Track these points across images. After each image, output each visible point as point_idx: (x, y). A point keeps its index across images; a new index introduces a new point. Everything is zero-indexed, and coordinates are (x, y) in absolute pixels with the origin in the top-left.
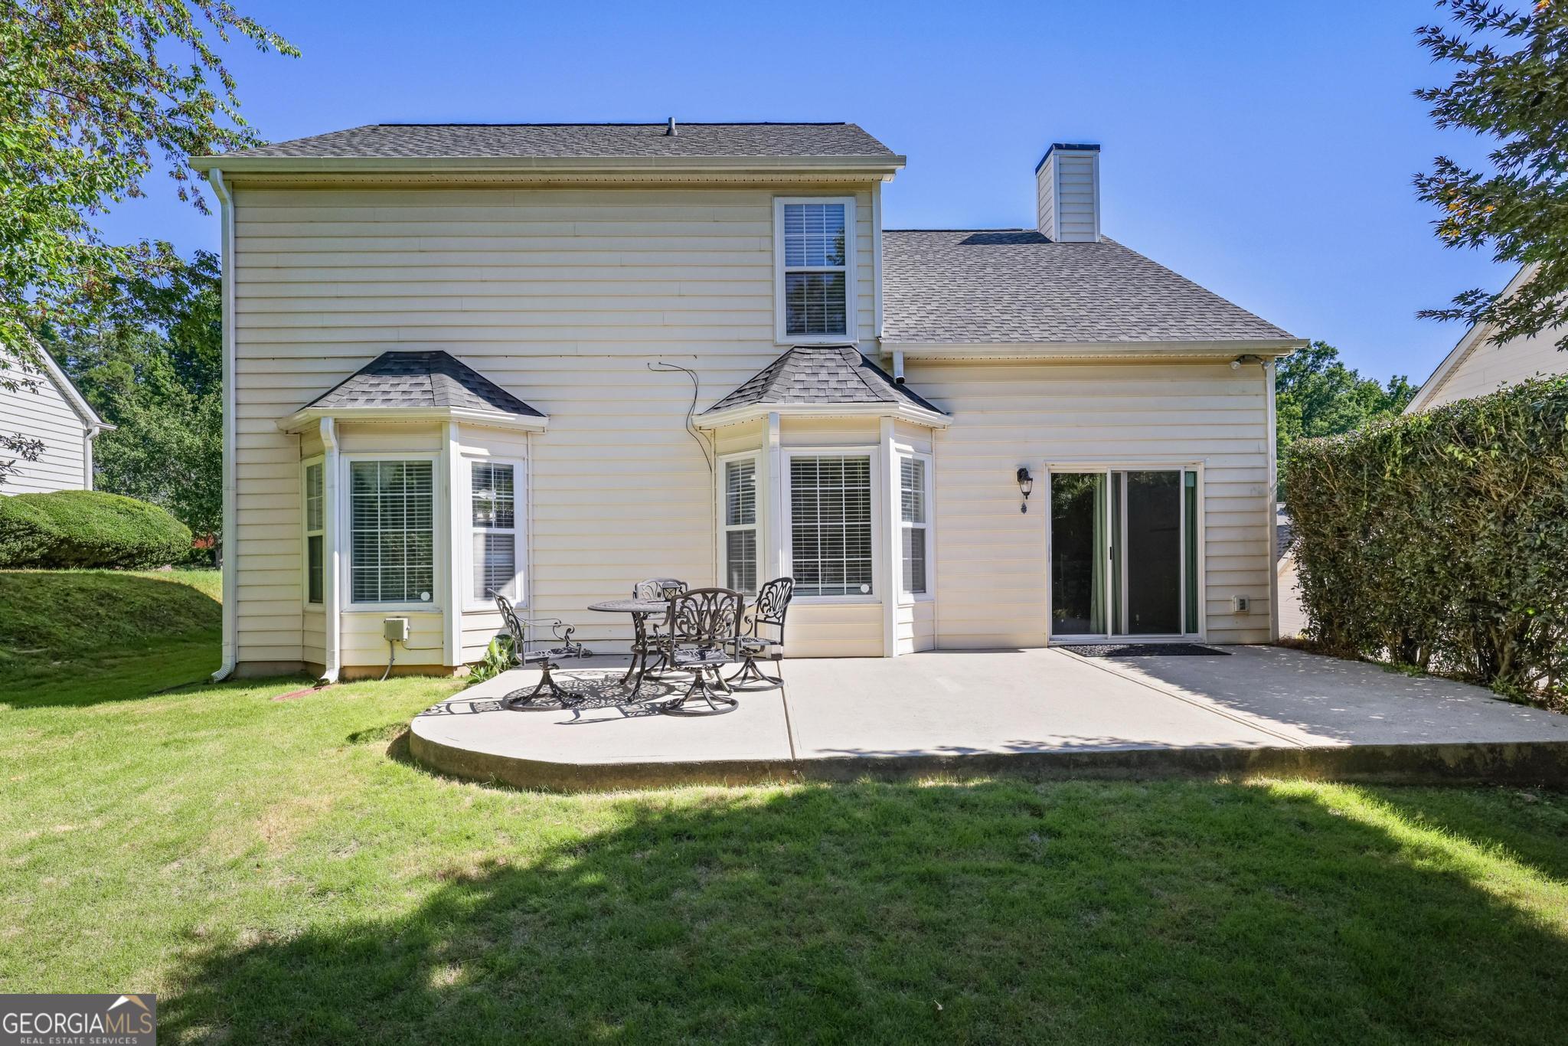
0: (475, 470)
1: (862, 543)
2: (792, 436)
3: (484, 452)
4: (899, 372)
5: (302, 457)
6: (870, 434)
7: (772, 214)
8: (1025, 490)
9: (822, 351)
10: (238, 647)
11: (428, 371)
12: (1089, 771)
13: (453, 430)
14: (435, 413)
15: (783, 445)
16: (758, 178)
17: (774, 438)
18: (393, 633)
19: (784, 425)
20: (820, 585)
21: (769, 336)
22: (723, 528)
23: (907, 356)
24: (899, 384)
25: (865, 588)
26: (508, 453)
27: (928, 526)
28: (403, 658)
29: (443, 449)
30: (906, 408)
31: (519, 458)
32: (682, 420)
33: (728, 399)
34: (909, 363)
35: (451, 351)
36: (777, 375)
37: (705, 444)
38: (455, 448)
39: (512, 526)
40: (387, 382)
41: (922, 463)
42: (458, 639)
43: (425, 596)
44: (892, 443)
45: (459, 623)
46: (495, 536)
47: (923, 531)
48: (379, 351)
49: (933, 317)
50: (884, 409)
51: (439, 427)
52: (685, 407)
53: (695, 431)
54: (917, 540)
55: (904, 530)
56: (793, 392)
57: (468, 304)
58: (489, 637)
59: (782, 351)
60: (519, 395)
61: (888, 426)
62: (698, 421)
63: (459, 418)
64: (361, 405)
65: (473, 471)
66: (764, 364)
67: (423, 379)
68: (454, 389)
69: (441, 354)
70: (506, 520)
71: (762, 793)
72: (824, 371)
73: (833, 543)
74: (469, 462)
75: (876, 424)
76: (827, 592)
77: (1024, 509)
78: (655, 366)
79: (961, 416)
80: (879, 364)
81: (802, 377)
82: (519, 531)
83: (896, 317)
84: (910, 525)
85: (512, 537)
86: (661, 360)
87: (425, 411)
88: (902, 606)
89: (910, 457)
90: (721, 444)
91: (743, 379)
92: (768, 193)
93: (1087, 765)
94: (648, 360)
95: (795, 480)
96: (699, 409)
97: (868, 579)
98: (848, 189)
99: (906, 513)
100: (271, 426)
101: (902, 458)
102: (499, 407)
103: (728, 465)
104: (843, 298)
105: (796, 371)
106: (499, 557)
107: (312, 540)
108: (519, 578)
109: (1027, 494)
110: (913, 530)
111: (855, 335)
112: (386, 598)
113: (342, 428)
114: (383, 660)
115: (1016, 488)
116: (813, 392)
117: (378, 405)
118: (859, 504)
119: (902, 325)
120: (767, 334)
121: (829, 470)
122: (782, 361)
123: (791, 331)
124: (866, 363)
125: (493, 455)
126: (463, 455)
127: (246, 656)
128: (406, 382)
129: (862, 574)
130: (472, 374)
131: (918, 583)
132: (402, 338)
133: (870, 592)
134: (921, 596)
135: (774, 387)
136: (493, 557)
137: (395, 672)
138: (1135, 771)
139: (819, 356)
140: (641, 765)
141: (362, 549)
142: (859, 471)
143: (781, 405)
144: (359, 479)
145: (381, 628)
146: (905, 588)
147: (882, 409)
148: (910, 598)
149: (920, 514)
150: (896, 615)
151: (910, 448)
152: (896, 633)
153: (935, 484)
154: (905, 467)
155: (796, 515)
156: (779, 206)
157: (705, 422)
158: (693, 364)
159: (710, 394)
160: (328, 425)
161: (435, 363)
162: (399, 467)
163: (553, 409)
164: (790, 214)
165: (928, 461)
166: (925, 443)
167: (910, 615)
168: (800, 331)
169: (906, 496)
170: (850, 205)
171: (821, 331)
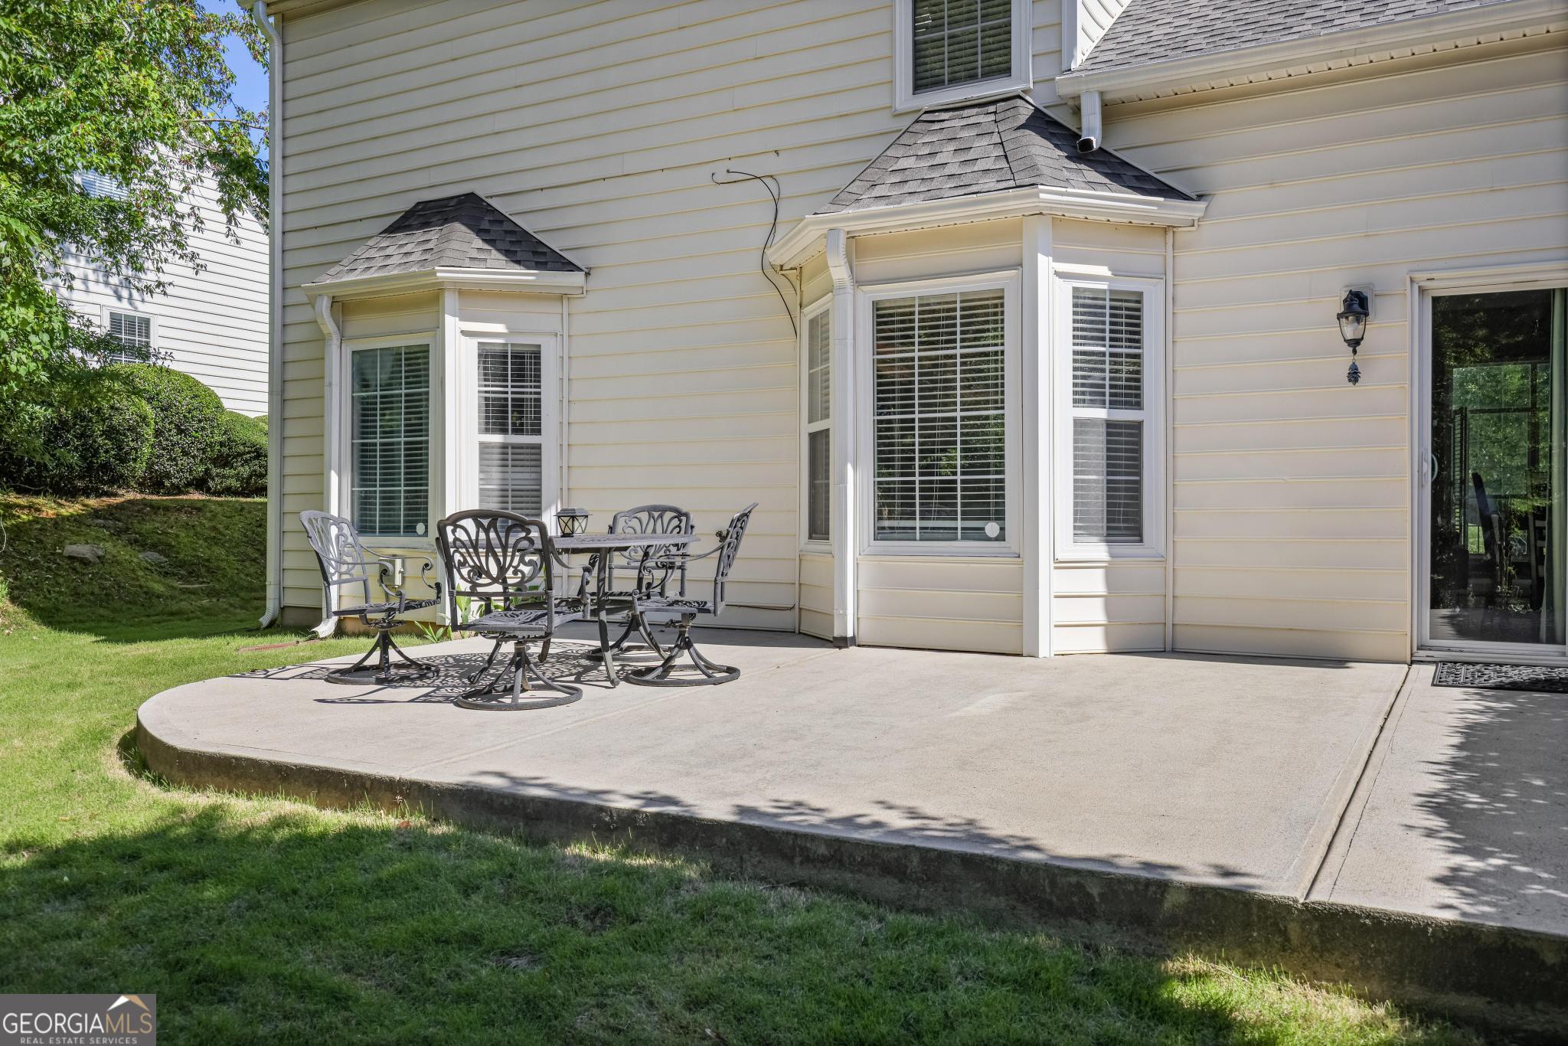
0: (483, 355)
2: (873, 266)
3: (500, 328)
4: (1088, 127)
6: (1003, 251)
8: (1349, 336)
9: (966, 113)
10: (282, 589)
11: (443, 223)
12: (828, 875)
13: (450, 300)
15: (856, 284)
17: (842, 271)
19: (856, 249)
20: (918, 523)
21: (886, 102)
22: (806, 429)
23: (1108, 97)
25: (992, 528)
26: (532, 328)
27: (1151, 416)
29: (438, 327)
31: (550, 333)
34: (1112, 112)
35: (481, 190)
37: (788, 292)
39: (538, 432)
41: (1135, 297)
43: (420, 528)
44: (1046, 261)
46: (514, 447)
47: (1136, 426)
48: (406, 203)
51: (431, 299)
53: (772, 274)
55: (1079, 423)
56: (878, 191)
57: (502, 122)
59: (905, 124)
60: (554, 243)
61: (1041, 231)
62: (770, 257)
63: (455, 282)
64: (356, 275)
65: (480, 356)
66: (876, 149)
69: (470, 197)
70: (529, 423)
74: (473, 344)
75: (1013, 232)
76: (929, 534)
77: (1354, 375)
78: (722, 176)
79: (1223, 200)
80: (1057, 119)
82: (548, 439)
84: (1097, 414)
85: (538, 447)
86: (732, 165)
88: (1068, 565)
89: (1104, 286)
93: (824, 861)
94: (710, 169)
95: (883, 341)
97: (999, 514)
99: (1086, 391)
101: (1075, 289)
102: (518, 262)
103: (813, 322)
105: (906, 154)
106: (521, 477)
109: (1355, 343)
110: (1110, 425)
111: (1027, 74)
112: (384, 529)
113: (345, 308)
115: (1335, 332)
118: (988, 379)
120: (881, 98)
121: (938, 320)
123: (919, 87)
124: (1036, 121)
125: (512, 332)
126: (464, 333)
127: (290, 600)
130: (500, 219)
132: (434, 181)
133: (1001, 537)
134: (1127, 549)
136: (510, 476)
138: (915, 889)
139: (954, 124)
140: (238, 759)
141: (363, 464)
142: (986, 320)
143: (850, 214)
144: (361, 371)
146: (1082, 527)
147: (1016, 203)
148: (1098, 550)
149: (1129, 392)
150: (1050, 581)
151: (1103, 271)
152: (1049, 612)
153: (1170, 340)
154: (1086, 305)
155: (882, 401)
157: (781, 256)
158: (773, 165)
159: (796, 211)
160: (324, 306)
161: (459, 209)
162: (397, 356)
163: (594, 259)
165: (1153, 291)
166: (1145, 256)
167: (1094, 583)
168: (936, 84)
169: (1088, 360)
171: (970, 77)
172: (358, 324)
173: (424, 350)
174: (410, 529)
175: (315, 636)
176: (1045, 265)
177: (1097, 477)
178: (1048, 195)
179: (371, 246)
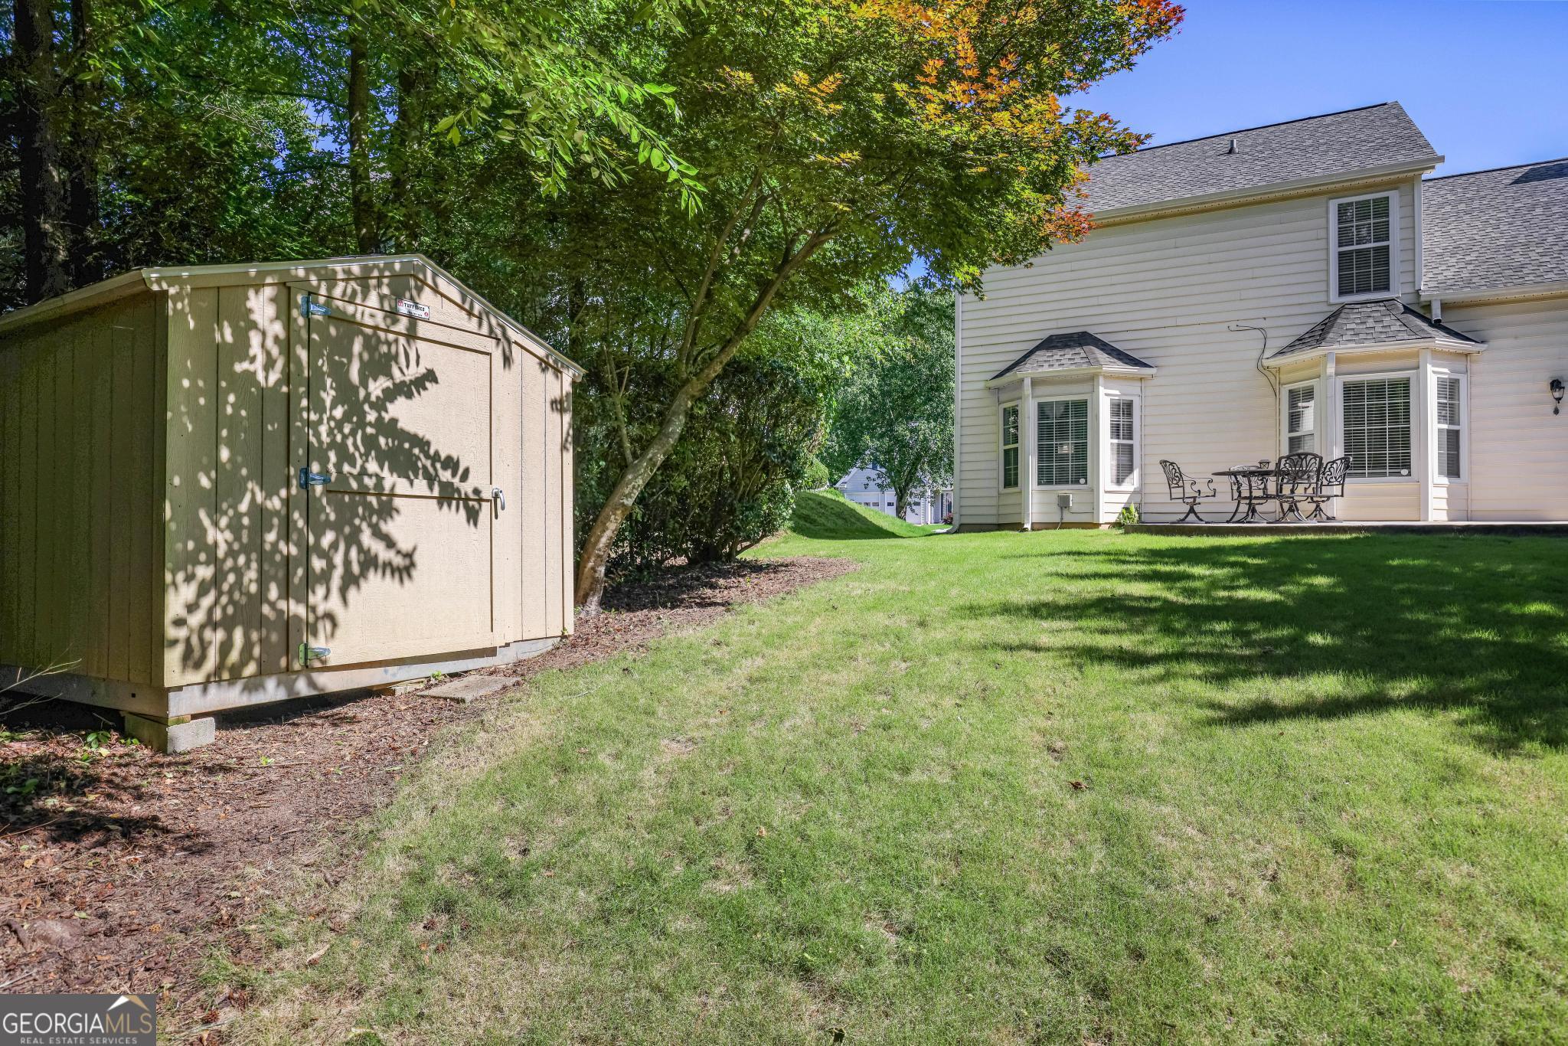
0: (1112, 405)
1: (1403, 439)
2: (1345, 367)
3: (1118, 392)
4: (1436, 313)
5: (1000, 403)
6: (1411, 362)
7: (1327, 212)
8: (1554, 397)
9: (1372, 305)
11: (1081, 345)
13: (1101, 380)
14: (1092, 370)
15: (1337, 374)
16: (1316, 189)
17: (1331, 369)
18: (1064, 503)
19: (1339, 361)
20: (1368, 471)
21: (1324, 299)
22: (1286, 435)
23: (1444, 302)
24: (1437, 325)
25: (1404, 472)
26: (1132, 392)
27: (1463, 428)
28: (1068, 518)
29: (1094, 391)
30: (1442, 341)
31: (1137, 395)
32: (1254, 364)
33: (1291, 346)
34: (1445, 307)
35: (1091, 331)
36: (1332, 326)
37: (1272, 378)
38: (1102, 390)
39: (1132, 438)
40: (1057, 354)
41: (1457, 381)
42: (1103, 508)
43: (1082, 481)
44: (1429, 367)
45: (1103, 498)
46: (1122, 445)
47: (1457, 432)
48: (1045, 335)
49: (1470, 267)
50: (1423, 344)
51: (1092, 379)
52: (1256, 354)
53: (1263, 369)
54: (1452, 440)
55: (1440, 431)
56: (1346, 338)
57: (1102, 300)
58: (1119, 508)
59: (1335, 309)
60: (1135, 355)
61: (1426, 355)
62: (1266, 363)
63: (1104, 372)
64: (1046, 369)
66: (1319, 319)
67: (1078, 350)
68: (1100, 354)
69: (1085, 334)
70: (1128, 435)
71: (1348, 536)
72: (1371, 320)
73: (1378, 441)
74: (1108, 399)
75: (1417, 355)
76: (1372, 475)
77: (1557, 411)
78: (1233, 327)
79: (1495, 343)
80: (1419, 310)
81: (1353, 326)
82: (1136, 442)
83: (1436, 271)
84: (1445, 426)
85: (1132, 445)
86: (1239, 323)
87: (1085, 369)
88: (1436, 486)
89: (1447, 376)
90: (1284, 378)
91: (1302, 330)
92: (1324, 198)
94: (1228, 324)
95: (1347, 398)
96: (1267, 354)
97: (1407, 466)
98: (1393, 185)
99: (1442, 418)
100: (982, 385)
101: (1438, 378)
102: (1125, 363)
103: (1291, 391)
104: (1388, 264)
105: (1349, 323)
106: (1125, 458)
107: (1006, 452)
108: (1136, 473)
109: (1559, 401)
110: (1449, 431)
111: (1399, 291)
112: (1059, 482)
113: (1034, 383)
114: (1057, 519)
115: (1548, 395)
116: (1362, 336)
117: (1056, 368)
118: (1401, 413)
119: (1441, 277)
120: (1322, 297)
121: (1377, 389)
122: (1335, 316)
123: (1341, 293)
124: (1407, 310)
125: (1121, 394)
126: (1107, 395)
127: (966, 520)
128: (1069, 353)
129: (1401, 463)
130: (1104, 344)
131: (1452, 468)
132: (1059, 326)
133: (1409, 474)
134: (1455, 479)
135: (1331, 335)
136: (1121, 458)
137: (1064, 525)
139: (1366, 310)
141: (1045, 453)
142: (1402, 389)
143: (1339, 347)
144: (1043, 410)
145: (1054, 498)
146: (1440, 473)
147: (1416, 345)
148: (1445, 480)
149: (1454, 419)
150: (1433, 492)
151: (1446, 370)
152: (1431, 501)
153: (1470, 397)
154: (1442, 384)
155: (1347, 422)
156: (1333, 206)
157: (1272, 363)
158: (1262, 324)
159: (1275, 345)
160: (1028, 382)
161: (1081, 339)
162: (1066, 404)
163: (1159, 362)
164: (1342, 210)
165: (1463, 379)
166: (1460, 365)
167: (1443, 493)
168: (1350, 292)
169: (1441, 406)
170: (1394, 197)
171: (1367, 290)
172: (1041, 390)
173: (1085, 403)
174: (1077, 482)
175: (1025, 530)
176: (1430, 368)
177: (1445, 452)
178: (1429, 344)
179: (1041, 356)
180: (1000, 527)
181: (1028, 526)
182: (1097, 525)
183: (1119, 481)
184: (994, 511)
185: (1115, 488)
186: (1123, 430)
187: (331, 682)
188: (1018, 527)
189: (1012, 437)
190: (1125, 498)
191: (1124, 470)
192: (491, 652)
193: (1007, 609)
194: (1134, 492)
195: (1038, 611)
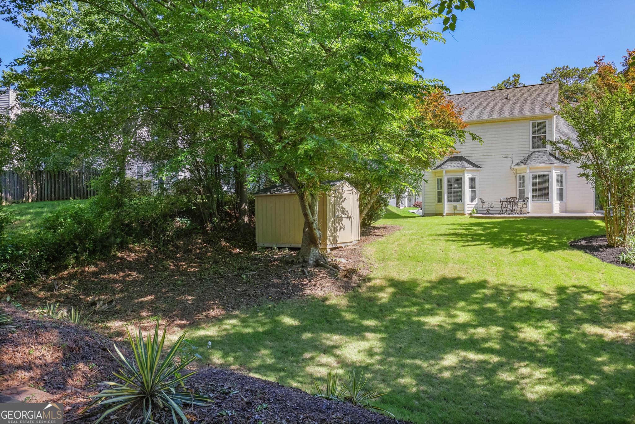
0: (469, 178)
1: (547, 191)
2: (532, 170)
4: (557, 156)
5: (436, 177)
6: (549, 170)
7: (529, 125)
9: (540, 152)
10: (424, 211)
11: (460, 160)
13: (466, 171)
14: (463, 169)
15: (530, 172)
16: (527, 118)
17: (528, 171)
18: (455, 208)
19: (530, 168)
20: (538, 199)
21: (528, 149)
22: (518, 188)
24: (557, 159)
26: (475, 175)
27: (564, 187)
28: (456, 212)
29: (464, 175)
30: (557, 164)
31: (477, 176)
32: (510, 167)
33: (519, 163)
35: (463, 156)
36: (530, 158)
37: (515, 172)
38: (466, 175)
40: (453, 163)
41: (562, 174)
42: (466, 209)
43: (461, 201)
45: (466, 206)
46: (473, 190)
47: (562, 189)
51: (463, 171)
52: (510, 165)
53: (512, 169)
54: (561, 191)
55: (557, 188)
56: (532, 162)
58: (471, 209)
59: (531, 152)
60: (476, 164)
61: (554, 168)
62: (513, 167)
63: (467, 169)
64: (450, 167)
66: (527, 155)
67: (459, 162)
68: (466, 164)
70: (474, 187)
72: (540, 157)
73: (541, 191)
75: (550, 168)
76: (539, 201)
78: (504, 157)
80: (553, 154)
81: (535, 159)
82: (476, 189)
85: (475, 191)
86: (506, 155)
87: (461, 169)
89: (560, 174)
90: (518, 172)
91: (523, 158)
92: (528, 121)
94: (503, 155)
95: (533, 179)
96: (513, 165)
97: (548, 198)
98: (547, 118)
99: (558, 185)
101: (557, 174)
102: (473, 166)
103: (519, 176)
104: (545, 140)
105: (534, 157)
107: (438, 192)
108: (477, 199)
110: (560, 188)
111: (548, 148)
112: (454, 202)
113: (446, 172)
114: (453, 212)
116: (537, 162)
117: (453, 167)
118: (547, 184)
121: (540, 177)
122: (531, 155)
123: (533, 148)
124: (550, 154)
125: (472, 176)
127: (426, 212)
128: (457, 163)
129: (547, 197)
130: (467, 160)
131: (561, 198)
133: (548, 200)
134: (562, 202)
135: (529, 161)
136: (472, 194)
137: (455, 214)
141: (449, 193)
142: (546, 177)
143: (530, 165)
144: (449, 180)
145: (452, 206)
146: (557, 200)
147: (551, 165)
148: (559, 202)
149: (562, 185)
150: (555, 205)
151: (560, 172)
152: (554, 209)
153: (566, 179)
154: (558, 176)
155: (533, 186)
156: (531, 123)
157: (514, 167)
158: (512, 156)
159: (516, 162)
160: (444, 172)
161: (461, 158)
162: (456, 178)
163: (483, 166)
164: (533, 124)
165: (564, 174)
166: (564, 170)
167: (558, 205)
168: (536, 148)
169: (558, 182)
170: (547, 121)
171: (540, 148)
172: (448, 174)
173: (461, 178)
174: (459, 201)
176: (554, 171)
177: (559, 194)
178: (555, 164)
179: (448, 163)
180: (436, 215)
181: (445, 215)
182: (465, 214)
183: (472, 201)
184: (434, 210)
185: (470, 203)
186: (472, 186)
187: (339, 245)
188: (441, 215)
189: (440, 186)
190: (473, 206)
191: (473, 198)
192: (351, 242)
193: (436, 235)
194: (476, 204)
195: (441, 235)
